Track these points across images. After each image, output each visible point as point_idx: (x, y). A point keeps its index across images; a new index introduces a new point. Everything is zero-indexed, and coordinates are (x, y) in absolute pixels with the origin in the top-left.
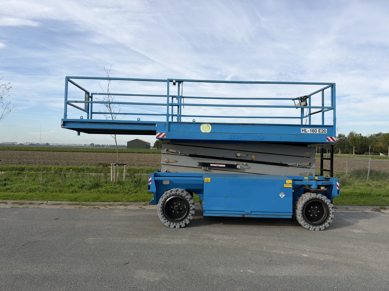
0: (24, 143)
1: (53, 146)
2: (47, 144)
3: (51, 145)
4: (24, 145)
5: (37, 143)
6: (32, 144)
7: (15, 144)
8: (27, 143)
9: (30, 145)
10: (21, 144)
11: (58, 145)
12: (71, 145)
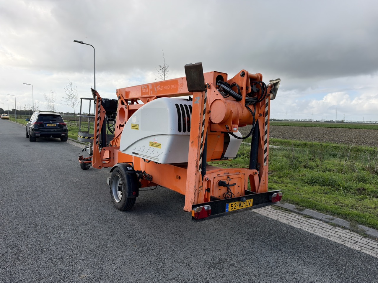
0: (320, 120)
1: (347, 123)
2: (342, 122)
3: (345, 122)
4: (319, 122)
5: (331, 120)
6: (327, 122)
7: (312, 121)
8: (322, 120)
9: (325, 122)
10: (317, 121)
11: (353, 122)
12: (367, 122)
